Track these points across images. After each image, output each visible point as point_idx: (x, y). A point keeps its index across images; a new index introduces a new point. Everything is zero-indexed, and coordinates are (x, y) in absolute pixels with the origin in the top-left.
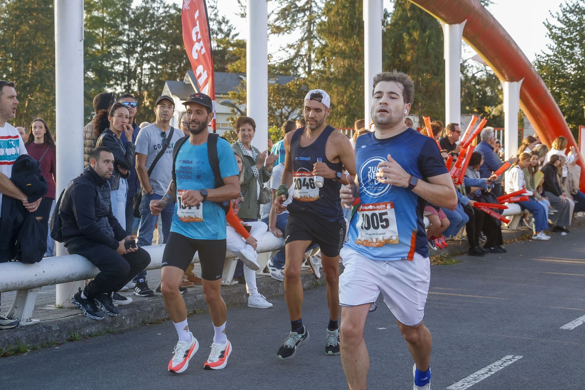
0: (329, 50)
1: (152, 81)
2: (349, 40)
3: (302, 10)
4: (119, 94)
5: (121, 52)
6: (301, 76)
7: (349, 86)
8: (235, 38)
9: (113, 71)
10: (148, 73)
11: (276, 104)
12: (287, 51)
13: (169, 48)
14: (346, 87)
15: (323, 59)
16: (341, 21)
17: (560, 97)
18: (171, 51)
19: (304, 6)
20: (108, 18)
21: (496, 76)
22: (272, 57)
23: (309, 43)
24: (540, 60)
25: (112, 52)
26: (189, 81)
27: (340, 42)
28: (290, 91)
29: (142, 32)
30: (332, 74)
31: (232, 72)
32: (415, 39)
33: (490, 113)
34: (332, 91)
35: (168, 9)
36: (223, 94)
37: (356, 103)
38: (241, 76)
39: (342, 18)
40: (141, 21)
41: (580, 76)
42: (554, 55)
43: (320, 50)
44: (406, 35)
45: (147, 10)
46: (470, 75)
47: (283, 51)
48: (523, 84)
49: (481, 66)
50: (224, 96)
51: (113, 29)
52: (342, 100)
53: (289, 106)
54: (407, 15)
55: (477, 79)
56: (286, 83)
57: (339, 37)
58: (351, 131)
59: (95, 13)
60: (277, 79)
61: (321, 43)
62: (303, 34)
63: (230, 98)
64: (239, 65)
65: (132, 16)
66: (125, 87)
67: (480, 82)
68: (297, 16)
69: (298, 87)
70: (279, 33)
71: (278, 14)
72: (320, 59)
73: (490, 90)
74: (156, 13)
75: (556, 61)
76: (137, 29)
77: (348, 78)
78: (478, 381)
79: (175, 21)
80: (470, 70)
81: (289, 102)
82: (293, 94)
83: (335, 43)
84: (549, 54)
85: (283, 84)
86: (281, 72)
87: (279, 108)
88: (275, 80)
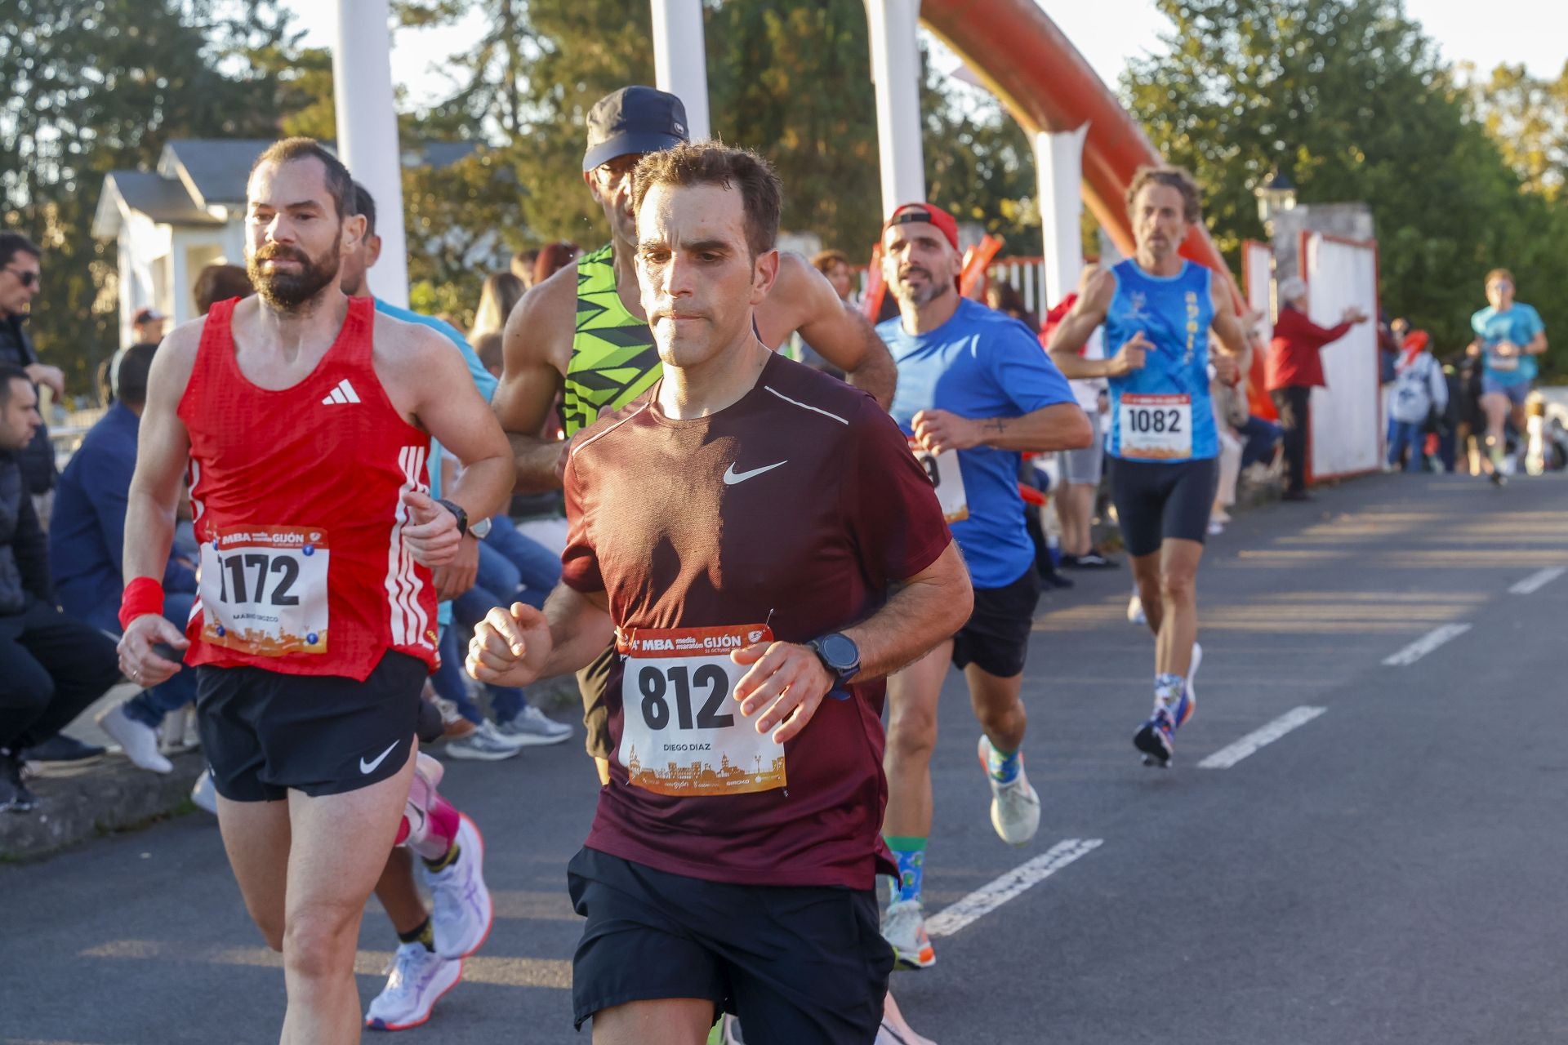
0: (567, 65)
1: (69, 173)
6: (493, 142)
8: (301, 45)
10: (54, 153)
11: (427, 221)
12: (449, 76)
15: (548, 93)
18: (118, 87)
23: (508, 48)
24: (1135, 69)
26: (174, 170)
27: (595, 41)
28: (464, 183)
29: (29, 38)
30: (578, 132)
32: (797, 28)
41: (1245, 106)
42: (1173, 56)
43: (542, 67)
44: (772, 17)
46: (956, 117)
53: (467, 224)
55: (976, 129)
56: (451, 164)
57: (592, 30)
60: (427, 152)
61: (543, 49)
62: (490, 26)
64: (315, 118)
67: (984, 135)
69: (486, 172)
70: (423, 24)
72: (543, 90)
73: (1012, 157)
75: (1176, 72)
79: (123, 2)
80: (955, 103)
81: (464, 216)
82: (473, 193)
83: (582, 44)
84: (1159, 53)
85: (445, 167)
86: (436, 133)
87: (436, 234)
88: (421, 156)
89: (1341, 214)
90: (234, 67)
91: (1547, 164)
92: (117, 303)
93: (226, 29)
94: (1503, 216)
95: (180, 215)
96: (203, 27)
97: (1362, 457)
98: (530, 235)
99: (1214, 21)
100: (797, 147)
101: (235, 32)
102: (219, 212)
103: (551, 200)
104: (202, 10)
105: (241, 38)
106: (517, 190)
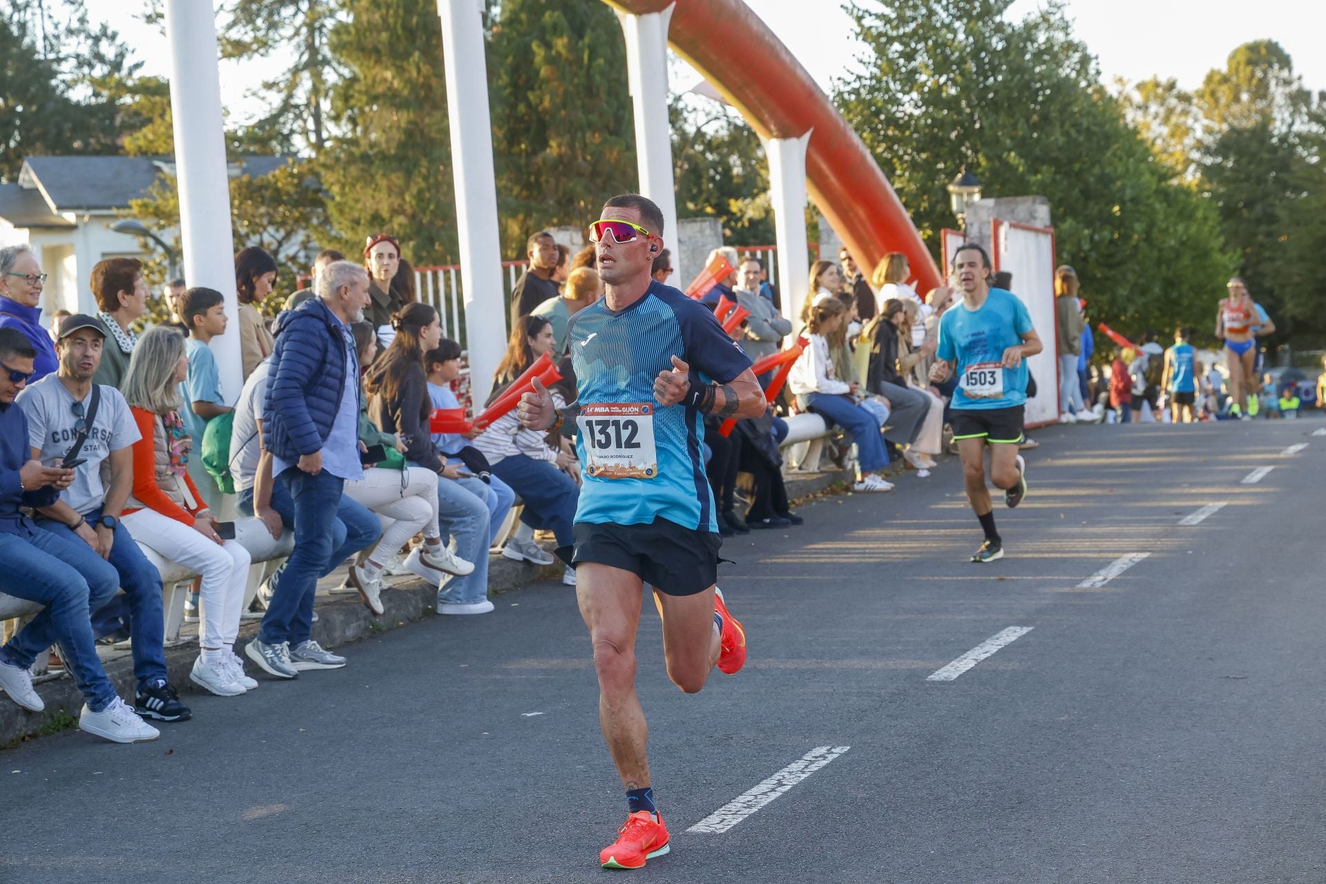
0: (363, 89)
2: (405, 64)
6: (300, 155)
7: (416, 172)
8: (137, 74)
11: (246, 223)
12: (263, 99)
14: (409, 174)
15: (349, 112)
16: (384, 20)
17: (893, 170)
21: (749, 130)
22: (229, 114)
23: (312, 75)
24: (841, 88)
26: (32, 181)
27: (386, 68)
28: (277, 190)
30: (372, 145)
31: (135, 155)
32: (559, 54)
33: (743, 213)
34: (377, 185)
36: (118, 207)
37: (432, 212)
38: (157, 163)
39: (387, 13)
41: (934, 119)
42: (873, 76)
43: (342, 91)
44: (539, 47)
46: (690, 129)
47: (254, 98)
48: (811, 142)
49: (716, 108)
50: (122, 212)
52: (400, 206)
53: (279, 226)
55: (708, 137)
56: (266, 174)
57: (384, 59)
58: (429, 274)
60: (245, 165)
61: (340, 75)
62: (297, 57)
63: (135, 216)
64: (151, 136)
67: (715, 144)
68: (279, 14)
69: (296, 181)
70: (240, 55)
71: (234, 11)
72: (342, 111)
73: (738, 162)
75: (876, 90)
77: (410, 153)
78: (754, 810)
80: (691, 117)
81: (279, 219)
82: (285, 198)
83: (374, 72)
84: (861, 74)
85: (261, 176)
86: (252, 149)
87: (254, 233)
88: (240, 167)
89: (1023, 206)
90: (80, 94)
91: (1188, 162)
93: (73, 62)
95: (37, 220)
96: (53, 60)
97: (1043, 410)
98: (333, 233)
99: (906, 45)
100: (560, 156)
101: (80, 65)
102: (70, 217)
103: (351, 203)
104: (52, 45)
105: (86, 70)
106: (320, 195)
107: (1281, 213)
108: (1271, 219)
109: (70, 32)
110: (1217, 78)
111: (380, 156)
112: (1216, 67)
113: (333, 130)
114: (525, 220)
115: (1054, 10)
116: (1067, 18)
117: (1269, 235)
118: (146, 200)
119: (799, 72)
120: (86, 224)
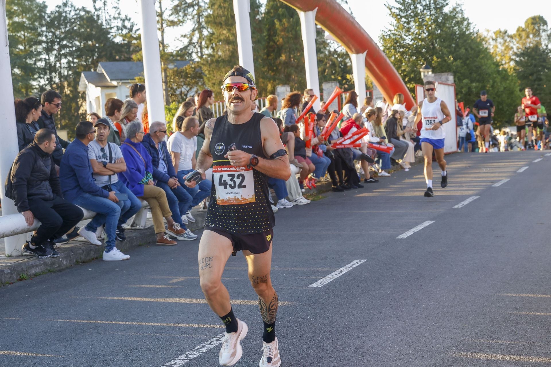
0: (216, 37)
1: (70, 72)
2: (231, 28)
3: (191, 5)
4: (43, 85)
5: (41, 50)
6: (195, 60)
8: (138, 33)
9: (36, 66)
10: (66, 66)
11: (176, 84)
12: (181, 41)
13: (82, 44)
15: (211, 45)
16: (223, 13)
17: (402, 63)
18: (84, 47)
19: (193, 2)
20: (27, 22)
22: (169, 46)
23: (199, 32)
24: (384, 34)
25: (34, 51)
26: (101, 71)
27: (224, 30)
28: (187, 73)
29: (58, 33)
30: (220, 57)
31: (137, 61)
32: (284, 24)
33: (352, 79)
34: (221, 71)
35: (78, 12)
36: (131, 80)
39: (224, 10)
40: (56, 23)
41: (416, 45)
42: (395, 30)
43: (209, 38)
44: (277, 21)
45: (60, 13)
47: (178, 41)
48: (367, 55)
50: (132, 81)
51: (33, 32)
53: (188, 85)
54: (277, 5)
55: (338, 53)
56: (183, 67)
57: (224, 27)
59: (16, 19)
60: (175, 64)
61: (208, 32)
62: (194, 26)
65: (48, 19)
66: (48, 79)
67: (341, 55)
68: (187, 11)
69: (193, 70)
70: (173, 26)
71: (172, 10)
72: (209, 45)
73: (349, 61)
74: (68, 16)
75: (396, 35)
76: (53, 30)
77: (233, 60)
79: (85, 22)
80: (332, 46)
81: (187, 82)
82: (189, 76)
83: (220, 31)
84: (391, 29)
85: (181, 68)
86: (179, 58)
87: (179, 88)
88: (174, 65)
89: (444, 76)
90: (118, 40)
91: (511, 59)
92: (86, 111)
93: (116, 29)
94: (495, 76)
95: (103, 84)
96: (109, 28)
97: (451, 148)
98: (206, 88)
99: (407, 19)
100: (285, 60)
101: (118, 30)
102: (115, 83)
103: (212, 77)
104: (108, 23)
105: (120, 31)
106: (202, 75)
107: (543, 77)
108: (540, 80)
109: (115, 18)
110: (521, 29)
111: (222, 61)
112: (520, 26)
113: (206, 52)
114: (273, 83)
115: (458, 6)
116: (463, 9)
117: (539, 85)
118: (141, 77)
119: (362, 31)
120: (120, 86)
